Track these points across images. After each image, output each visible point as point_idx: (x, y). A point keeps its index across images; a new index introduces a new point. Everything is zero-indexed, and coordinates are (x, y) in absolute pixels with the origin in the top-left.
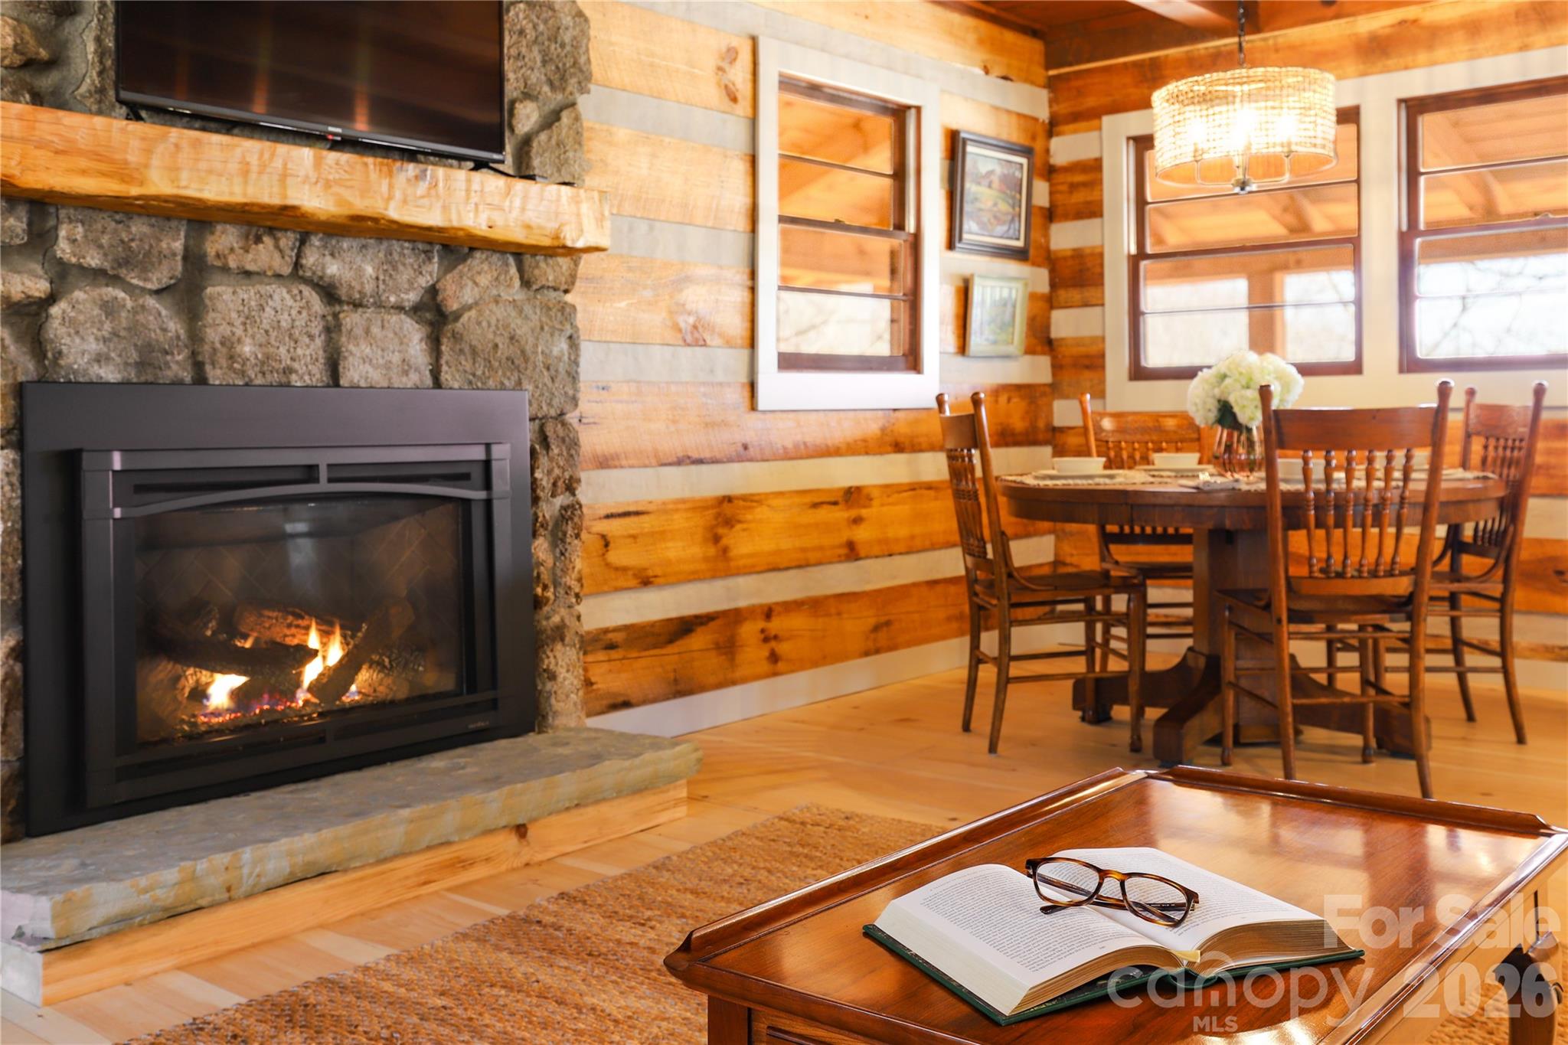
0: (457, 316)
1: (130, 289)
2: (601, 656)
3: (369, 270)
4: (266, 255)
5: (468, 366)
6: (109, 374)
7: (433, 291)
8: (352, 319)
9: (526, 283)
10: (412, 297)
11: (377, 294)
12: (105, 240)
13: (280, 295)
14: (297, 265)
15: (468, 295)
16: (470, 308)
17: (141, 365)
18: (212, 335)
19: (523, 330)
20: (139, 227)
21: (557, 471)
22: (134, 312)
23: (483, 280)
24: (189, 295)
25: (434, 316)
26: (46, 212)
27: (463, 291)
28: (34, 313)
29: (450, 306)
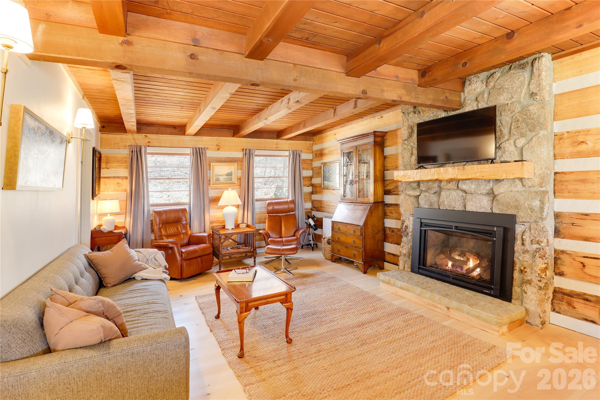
0: (498, 195)
1: (429, 194)
2: (580, 301)
3: (473, 186)
4: (452, 185)
5: (501, 207)
6: (426, 207)
7: (492, 189)
8: (469, 197)
9: (523, 186)
10: (484, 192)
11: (475, 191)
12: (425, 186)
13: (454, 193)
14: (458, 186)
15: (502, 190)
16: (501, 193)
17: (431, 205)
18: (441, 200)
19: (521, 198)
20: (430, 183)
21: (533, 238)
22: (429, 197)
23: (505, 186)
24: (438, 193)
25: (492, 195)
26: (419, 183)
27: (500, 189)
28: (417, 197)
29: (496, 193)
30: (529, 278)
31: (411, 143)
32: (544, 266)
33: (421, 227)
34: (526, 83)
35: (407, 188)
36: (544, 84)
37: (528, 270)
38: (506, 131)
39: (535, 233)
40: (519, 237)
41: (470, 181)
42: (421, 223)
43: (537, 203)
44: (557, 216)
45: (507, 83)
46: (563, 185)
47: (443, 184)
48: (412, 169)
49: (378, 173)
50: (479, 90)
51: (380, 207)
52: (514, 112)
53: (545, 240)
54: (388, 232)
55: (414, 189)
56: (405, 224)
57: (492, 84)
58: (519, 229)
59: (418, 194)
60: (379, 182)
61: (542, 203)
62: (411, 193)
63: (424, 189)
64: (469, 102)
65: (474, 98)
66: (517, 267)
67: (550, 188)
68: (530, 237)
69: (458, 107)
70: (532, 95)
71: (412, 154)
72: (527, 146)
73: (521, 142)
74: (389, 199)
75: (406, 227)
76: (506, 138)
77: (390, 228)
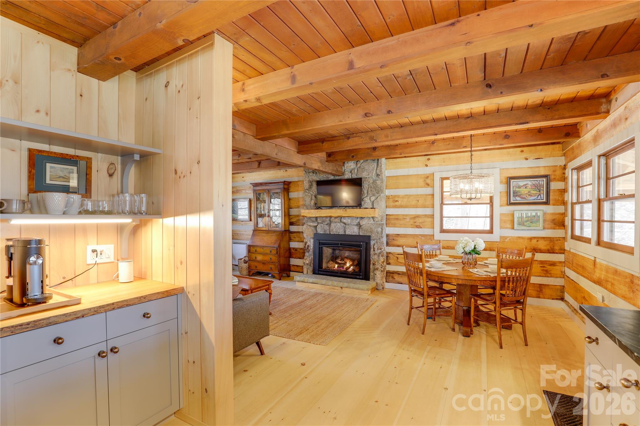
0: (362, 225)
1: (324, 224)
2: (397, 275)
3: (349, 221)
4: (337, 220)
5: (363, 232)
6: (322, 233)
7: (359, 222)
8: (347, 226)
9: (374, 221)
10: (355, 224)
11: (350, 223)
12: (321, 220)
13: (339, 224)
14: (341, 220)
15: (364, 223)
16: (364, 225)
17: (325, 232)
18: (331, 229)
19: (373, 227)
20: (324, 218)
21: (378, 247)
22: (323, 226)
23: (366, 221)
24: (329, 224)
25: (359, 226)
26: (316, 218)
27: (363, 223)
28: (316, 227)
29: (361, 224)
30: (377, 267)
31: (311, 192)
32: (383, 260)
33: (319, 245)
34: (375, 169)
35: (308, 221)
36: (383, 171)
37: (376, 263)
38: (365, 192)
39: (379, 244)
40: (372, 247)
41: (348, 218)
42: (319, 243)
43: (380, 229)
44: (387, 236)
45: (366, 167)
46: (389, 221)
47: (332, 219)
48: (312, 209)
49: (286, 210)
50: (352, 167)
51: (288, 234)
52: (370, 182)
53: (383, 248)
54: (293, 251)
55: (313, 222)
56: (307, 244)
57: (359, 165)
58: (372, 243)
59: (316, 225)
60: (287, 216)
61: (382, 229)
62: (311, 224)
63: (320, 222)
64: (347, 173)
65: (349, 171)
66: (372, 263)
67: (384, 222)
68: (377, 247)
69: (341, 175)
70: (378, 175)
71: (311, 199)
72: (375, 201)
73: (373, 198)
74: (293, 228)
75: (308, 246)
76: (366, 195)
77: (293, 248)
